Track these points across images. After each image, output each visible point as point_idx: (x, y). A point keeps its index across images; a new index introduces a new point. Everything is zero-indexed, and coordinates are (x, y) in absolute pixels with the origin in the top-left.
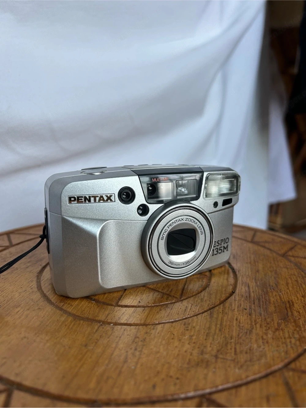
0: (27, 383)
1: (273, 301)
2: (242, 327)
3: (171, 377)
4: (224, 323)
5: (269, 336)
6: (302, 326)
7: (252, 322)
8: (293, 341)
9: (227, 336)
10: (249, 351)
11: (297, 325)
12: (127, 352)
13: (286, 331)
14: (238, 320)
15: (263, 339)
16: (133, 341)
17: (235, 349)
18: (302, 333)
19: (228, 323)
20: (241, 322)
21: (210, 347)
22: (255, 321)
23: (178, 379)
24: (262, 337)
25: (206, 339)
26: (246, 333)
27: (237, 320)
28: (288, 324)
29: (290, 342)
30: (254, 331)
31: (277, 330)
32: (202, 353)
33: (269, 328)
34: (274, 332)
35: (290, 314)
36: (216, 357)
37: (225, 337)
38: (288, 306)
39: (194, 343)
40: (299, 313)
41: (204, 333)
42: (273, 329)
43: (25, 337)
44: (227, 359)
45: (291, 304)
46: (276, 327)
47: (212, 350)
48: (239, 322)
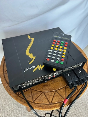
1: (49, 83)
13: (40, 87)
29: (37, 88)
35: (46, 86)
45: (49, 86)
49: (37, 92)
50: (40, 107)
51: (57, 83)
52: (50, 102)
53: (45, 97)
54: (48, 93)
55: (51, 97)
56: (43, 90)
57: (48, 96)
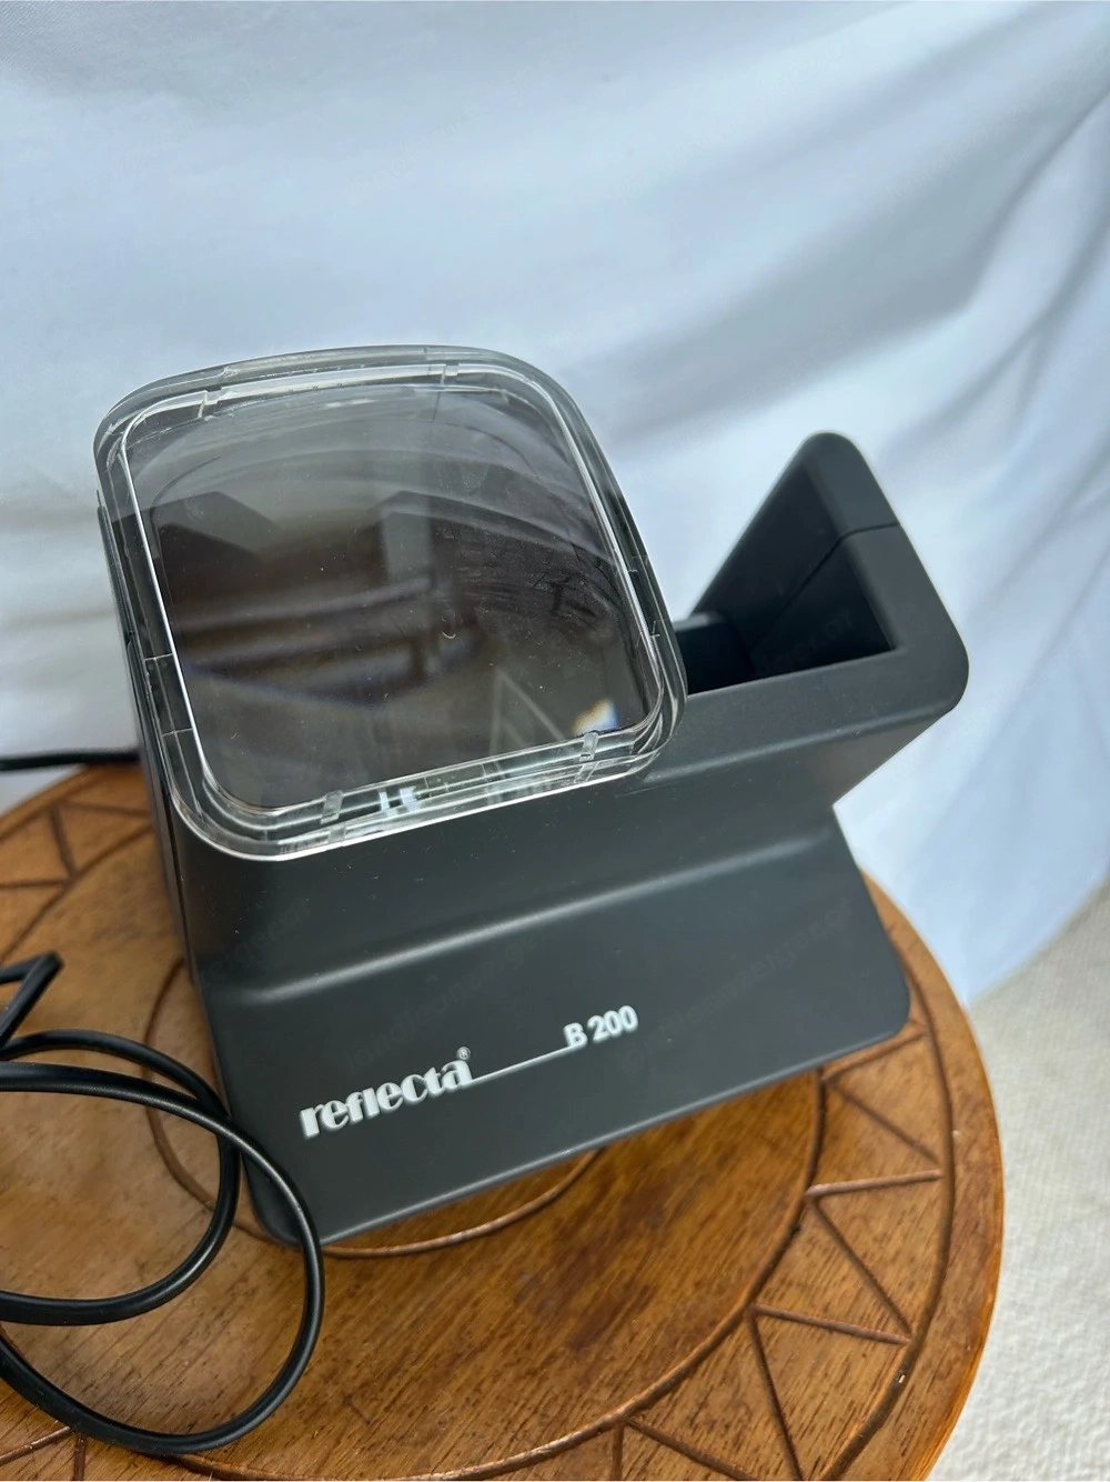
1: (613, 1273)
2: (469, 1333)
4: (441, 1305)
5: (498, 1386)
6: (594, 1386)
7: (500, 1325)
8: (534, 1421)
9: (415, 1348)
10: (419, 1412)
11: (585, 1381)
13: (546, 1385)
14: (477, 1308)
15: (477, 1390)
16: (232, 1288)
17: (400, 1393)
18: (574, 1406)
20: (478, 1317)
21: (358, 1366)
22: (512, 1325)
24: (482, 1381)
25: (365, 1341)
26: (460, 1355)
27: (476, 1304)
28: (572, 1364)
29: (525, 1422)
30: (480, 1356)
31: (532, 1373)
32: (330, 1377)
33: (519, 1361)
34: (518, 1379)
35: (606, 1335)
36: (347, 1400)
37: (407, 1352)
38: (628, 1305)
40: (631, 1340)
41: (378, 1318)
42: (524, 1370)
44: (361, 1416)
45: (644, 1300)
46: (538, 1365)
47: (355, 1378)
48: (474, 1316)
49: (550, 1469)
51: (702, 1209)
54: (684, 1399)
55: (746, 1418)
56: (604, 1395)
57: (712, 1425)
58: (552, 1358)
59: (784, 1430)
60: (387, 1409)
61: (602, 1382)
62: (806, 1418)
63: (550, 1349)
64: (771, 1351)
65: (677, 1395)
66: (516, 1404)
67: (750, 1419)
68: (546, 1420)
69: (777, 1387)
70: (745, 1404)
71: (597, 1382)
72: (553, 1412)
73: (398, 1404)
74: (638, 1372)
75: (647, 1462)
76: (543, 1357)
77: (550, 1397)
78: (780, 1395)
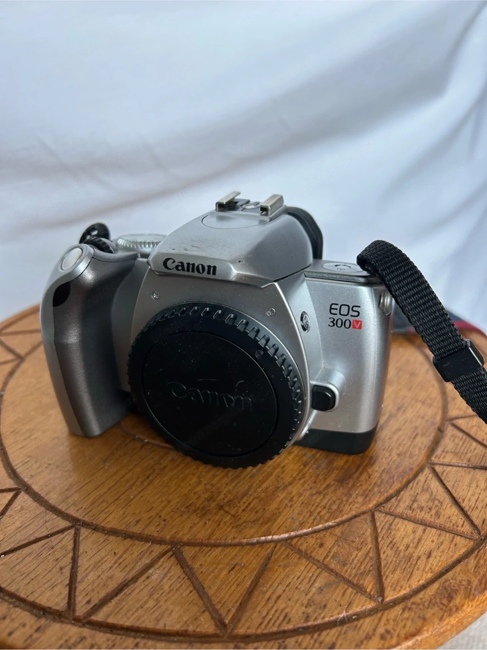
0: (36, 488)
2: (282, 478)
3: (160, 516)
5: (302, 498)
6: (354, 496)
7: (298, 475)
8: (324, 511)
9: (254, 485)
10: (261, 511)
11: (348, 494)
12: (139, 478)
13: (328, 498)
14: (284, 469)
15: (291, 501)
16: (152, 467)
17: (249, 504)
18: (345, 505)
19: (269, 469)
20: (285, 472)
21: (225, 494)
22: (304, 474)
23: (165, 520)
24: (293, 497)
25: (227, 484)
26: (278, 488)
27: (283, 467)
28: (340, 488)
29: (320, 512)
30: (290, 488)
31: (319, 493)
32: (211, 499)
33: (311, 488)
34: (312, 495)
35: (355, 475)
36: (221, 508)
37: (250, 487)
38: (364, 464)
39: (212, 485)
40: (369, 477)
41: (232, 475)
42: (314, 492)
43: (57, 438)
44: (230, 513)
45: (371, 463)
46: (321, 489)
47: (224, 499)
48: (283, 472)
49: (338, 531)
50: (450, 598)
52: (467, 528)
53: (410, 526)
54: (404, 499)
55: (439, 505)
56: (360, 499)
57: (422, 509)
58: (328, 486)
59: (462, 509)
60: (243, 510)
61: (357, 494)
62: (472, 504)
63: (327, 483)
64: (444, 478)
65: (399, 498)
66: (313, 505)
67: (442, 505)
68: (330, 511)
69: (453, 492)
70: (437, 499)
71: (355, 494)
72: (334, 507)
73: (249, 508)
74: (376, 489)
75: (390, 525)
76: (324, 486)
77: (331, 501)
78: (455, 495)
